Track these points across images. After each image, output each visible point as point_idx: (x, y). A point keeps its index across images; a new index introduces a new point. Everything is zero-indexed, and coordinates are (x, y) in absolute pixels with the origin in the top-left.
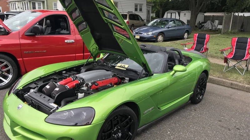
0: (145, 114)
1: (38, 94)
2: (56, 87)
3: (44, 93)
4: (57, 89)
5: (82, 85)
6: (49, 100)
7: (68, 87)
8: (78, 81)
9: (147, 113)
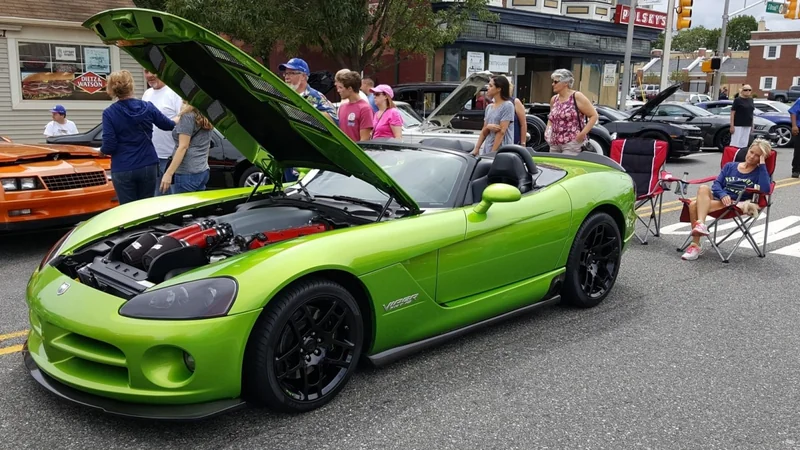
0: (389, 310)
1: (112, 266)
2: (155, 242)
3: (129, 263)
4: (157, 247)
5: (226, 240)
6: (135, 275)
7: (188, 245)
8: (214, 231)
9: (397, 308)
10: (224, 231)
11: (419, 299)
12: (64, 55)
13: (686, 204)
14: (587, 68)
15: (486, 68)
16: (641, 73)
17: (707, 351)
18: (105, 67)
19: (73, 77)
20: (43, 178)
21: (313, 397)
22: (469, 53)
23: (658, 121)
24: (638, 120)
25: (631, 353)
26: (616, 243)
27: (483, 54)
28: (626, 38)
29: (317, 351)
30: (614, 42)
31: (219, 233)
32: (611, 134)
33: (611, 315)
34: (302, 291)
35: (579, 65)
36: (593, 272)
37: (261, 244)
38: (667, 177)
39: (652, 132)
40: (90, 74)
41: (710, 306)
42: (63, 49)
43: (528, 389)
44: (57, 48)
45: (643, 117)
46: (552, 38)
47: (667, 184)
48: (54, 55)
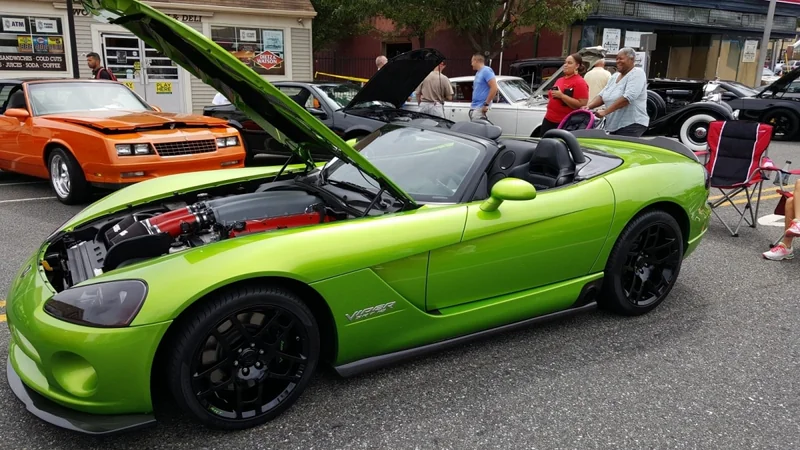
0: (354, 320)
4: (123, 233)
5: (205, 227)
6: (99, 261)
7: (159, 231)
8: (194, 217)
9: (364, 318)
10: (205, 217)
11: (395, 308)
12: (247, 36)
13: (784, 197)
14: (726, 45)
15: (622, 45)
16: (790, 49)
17: (762, 393)
18: (279, 47)
19: (254, 56)
20: (155, 145)
21: (249, 414)
22: (606, 30)
23: (790, 99)
24: (768, 97)
25: (662, 387)
26: (676, 245)
27: (619, 31)
28: (766, 14)
29: (258, 364)
30: (757, 19)
31: (198, 219)
32: (734, 110)
33: (657, 329)
34: (229, 301)
35: (718, 42)
36: (644, 277)
37: (236, 234)
38: (767, 164)
39: (783, 110)
40: (267, 53)
41: (787, 325)
42: (246, 32)
43: (511, 426)
44: (241, 31)
45: (774, 94)
46: (692, 15)
47: (766, 173)
48: (239, 36)
